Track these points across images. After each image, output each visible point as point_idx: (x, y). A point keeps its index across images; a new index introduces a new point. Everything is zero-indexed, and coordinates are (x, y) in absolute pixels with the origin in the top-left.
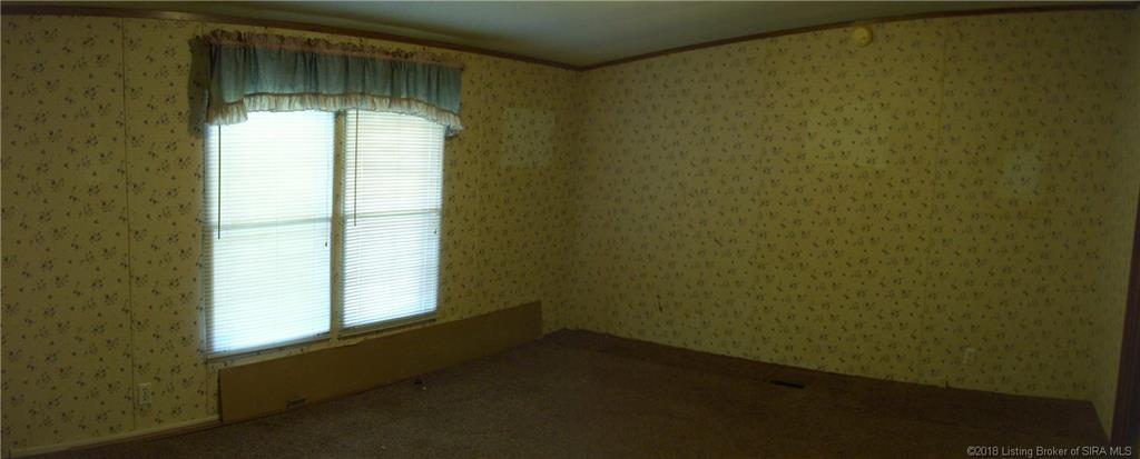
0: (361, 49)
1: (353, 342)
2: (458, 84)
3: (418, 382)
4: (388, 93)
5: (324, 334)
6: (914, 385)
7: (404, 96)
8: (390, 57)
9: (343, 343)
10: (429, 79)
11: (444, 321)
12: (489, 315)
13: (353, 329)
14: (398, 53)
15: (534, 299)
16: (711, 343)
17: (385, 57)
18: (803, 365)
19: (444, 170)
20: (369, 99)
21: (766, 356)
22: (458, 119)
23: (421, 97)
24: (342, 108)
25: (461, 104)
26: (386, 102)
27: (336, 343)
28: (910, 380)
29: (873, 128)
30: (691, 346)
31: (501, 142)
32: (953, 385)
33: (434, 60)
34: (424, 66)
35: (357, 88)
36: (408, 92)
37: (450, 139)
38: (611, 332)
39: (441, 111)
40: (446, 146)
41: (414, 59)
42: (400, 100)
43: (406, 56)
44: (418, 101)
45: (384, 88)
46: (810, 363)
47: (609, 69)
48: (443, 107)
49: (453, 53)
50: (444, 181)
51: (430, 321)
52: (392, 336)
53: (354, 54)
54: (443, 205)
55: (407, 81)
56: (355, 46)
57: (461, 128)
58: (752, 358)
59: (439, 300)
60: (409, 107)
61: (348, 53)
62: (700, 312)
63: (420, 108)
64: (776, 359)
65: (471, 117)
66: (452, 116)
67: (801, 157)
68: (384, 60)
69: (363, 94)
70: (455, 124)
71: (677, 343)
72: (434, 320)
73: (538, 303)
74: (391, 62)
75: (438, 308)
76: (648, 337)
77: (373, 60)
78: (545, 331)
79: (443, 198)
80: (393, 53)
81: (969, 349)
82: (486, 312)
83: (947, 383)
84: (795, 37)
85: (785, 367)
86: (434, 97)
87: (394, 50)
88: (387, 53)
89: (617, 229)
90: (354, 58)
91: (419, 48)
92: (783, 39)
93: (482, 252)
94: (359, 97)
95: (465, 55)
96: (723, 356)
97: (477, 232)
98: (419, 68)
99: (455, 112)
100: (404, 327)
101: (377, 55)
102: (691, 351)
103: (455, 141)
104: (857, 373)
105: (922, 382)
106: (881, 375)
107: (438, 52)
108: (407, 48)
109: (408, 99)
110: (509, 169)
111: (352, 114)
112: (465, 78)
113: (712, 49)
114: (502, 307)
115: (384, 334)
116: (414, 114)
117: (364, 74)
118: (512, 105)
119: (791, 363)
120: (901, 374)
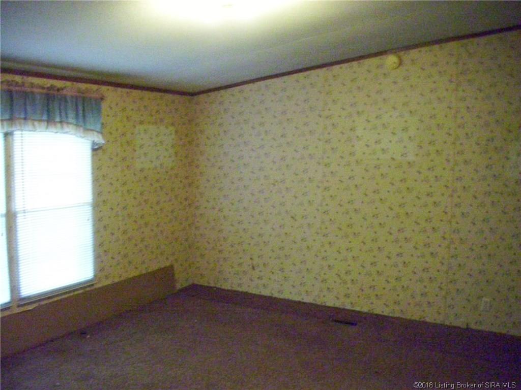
0: (23, 85)
1: (30, 308)
2: (99, 110)
3: (83, 333)
4: (45, 117)
5: (6, 304)
6: (441, 326)
7: (58, 119)
8: (45, 91)
9: (22, 309)
10: (77, 105)
11: (99, 285)
12: (134, 278)
13: (29, 298)
14: (52, 88)
15: (168, 264)
16: (290, 293)
17: (41, 91)
18: (358, 309)
19: (93, 173)
20: (30, 123)
21: (330, 301)
22: (100, 136)
23: (71, 120)
24: (10, 129)
25: (103, 124)
26: (44, 124)
27: (17, 310)
28: (438, 322)
29: (405, 129)
30: (276, 295)
31: (135, 151)
32: (473, 326)
33: (79, 92)
34: (72, 97)
35: (20, 114)
36: (61, 116)
37: (96, 149)
38: (218, 286)
39: (87, 130)
40: (93, 156)
41: (65, 92)
42: (55, 123)
43: (58, 90)
44: (68, 123)
45: (42, 114)
46: (363, 307)
47: (212, 94)
48: (89, 127)
49: (95, 87)
50: (93, 181)
51: (89, 286)
52: (61, 300)
53: (17, 88)
54: (93, 199)
55: (60, 109)
56: (17, 83)
57: (103, 142)
58: (319, 303)
59: (95, 270)
60: (62, 128)
61: (11, 88)
62: (282, 270)
63: (70, 129)
64: (338, 304)
65: (111, 133)
66: (95, 133)
67: (352, 154)
68: (41, 94)
69: (25, 119)
70: (99, 139)
71: (266, 292)
72: (92, 285)
73: (172, 267)
74: (47, 94)
75: (95, 276)
76: (243, 289)
77: (32, 93)
78: (179, 286)
79: (94, 194)
80: (48, 88)
81: (484, 299)
82: (131, 276)
83: (467, 325)
84: (344, 66)
85: (344, 309)
86: (81, 120)
87: (49, 85)
88: (43, 88)
89: (220, 210)
90: (17, 92)
91: (68, 84)
92: (336, 68)
93: (125, 232)
94: (23, 121)
95: (104, 88)
96: (299, 302)
97: (120, 218)
98: (68, 99)
99: (97, 130)
100: (70, 292)
101: (35, 90)
102: (275, 298)
103: (100, 152)
104: (397, 315)
105: (447, 323)
106: (416, 317)
107: (83, 86)
108: (58, 84)
109: (61, 122)
110: (142, 170)
111: (17, 134)
112: (104, 106)
113: (286, 78)
114: (144, 272)
115: (55, 299)
116: (66, 133)
117: (25, 104)
118: (141, 123)
119: (349, 307)
120: (431, 316)
